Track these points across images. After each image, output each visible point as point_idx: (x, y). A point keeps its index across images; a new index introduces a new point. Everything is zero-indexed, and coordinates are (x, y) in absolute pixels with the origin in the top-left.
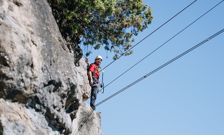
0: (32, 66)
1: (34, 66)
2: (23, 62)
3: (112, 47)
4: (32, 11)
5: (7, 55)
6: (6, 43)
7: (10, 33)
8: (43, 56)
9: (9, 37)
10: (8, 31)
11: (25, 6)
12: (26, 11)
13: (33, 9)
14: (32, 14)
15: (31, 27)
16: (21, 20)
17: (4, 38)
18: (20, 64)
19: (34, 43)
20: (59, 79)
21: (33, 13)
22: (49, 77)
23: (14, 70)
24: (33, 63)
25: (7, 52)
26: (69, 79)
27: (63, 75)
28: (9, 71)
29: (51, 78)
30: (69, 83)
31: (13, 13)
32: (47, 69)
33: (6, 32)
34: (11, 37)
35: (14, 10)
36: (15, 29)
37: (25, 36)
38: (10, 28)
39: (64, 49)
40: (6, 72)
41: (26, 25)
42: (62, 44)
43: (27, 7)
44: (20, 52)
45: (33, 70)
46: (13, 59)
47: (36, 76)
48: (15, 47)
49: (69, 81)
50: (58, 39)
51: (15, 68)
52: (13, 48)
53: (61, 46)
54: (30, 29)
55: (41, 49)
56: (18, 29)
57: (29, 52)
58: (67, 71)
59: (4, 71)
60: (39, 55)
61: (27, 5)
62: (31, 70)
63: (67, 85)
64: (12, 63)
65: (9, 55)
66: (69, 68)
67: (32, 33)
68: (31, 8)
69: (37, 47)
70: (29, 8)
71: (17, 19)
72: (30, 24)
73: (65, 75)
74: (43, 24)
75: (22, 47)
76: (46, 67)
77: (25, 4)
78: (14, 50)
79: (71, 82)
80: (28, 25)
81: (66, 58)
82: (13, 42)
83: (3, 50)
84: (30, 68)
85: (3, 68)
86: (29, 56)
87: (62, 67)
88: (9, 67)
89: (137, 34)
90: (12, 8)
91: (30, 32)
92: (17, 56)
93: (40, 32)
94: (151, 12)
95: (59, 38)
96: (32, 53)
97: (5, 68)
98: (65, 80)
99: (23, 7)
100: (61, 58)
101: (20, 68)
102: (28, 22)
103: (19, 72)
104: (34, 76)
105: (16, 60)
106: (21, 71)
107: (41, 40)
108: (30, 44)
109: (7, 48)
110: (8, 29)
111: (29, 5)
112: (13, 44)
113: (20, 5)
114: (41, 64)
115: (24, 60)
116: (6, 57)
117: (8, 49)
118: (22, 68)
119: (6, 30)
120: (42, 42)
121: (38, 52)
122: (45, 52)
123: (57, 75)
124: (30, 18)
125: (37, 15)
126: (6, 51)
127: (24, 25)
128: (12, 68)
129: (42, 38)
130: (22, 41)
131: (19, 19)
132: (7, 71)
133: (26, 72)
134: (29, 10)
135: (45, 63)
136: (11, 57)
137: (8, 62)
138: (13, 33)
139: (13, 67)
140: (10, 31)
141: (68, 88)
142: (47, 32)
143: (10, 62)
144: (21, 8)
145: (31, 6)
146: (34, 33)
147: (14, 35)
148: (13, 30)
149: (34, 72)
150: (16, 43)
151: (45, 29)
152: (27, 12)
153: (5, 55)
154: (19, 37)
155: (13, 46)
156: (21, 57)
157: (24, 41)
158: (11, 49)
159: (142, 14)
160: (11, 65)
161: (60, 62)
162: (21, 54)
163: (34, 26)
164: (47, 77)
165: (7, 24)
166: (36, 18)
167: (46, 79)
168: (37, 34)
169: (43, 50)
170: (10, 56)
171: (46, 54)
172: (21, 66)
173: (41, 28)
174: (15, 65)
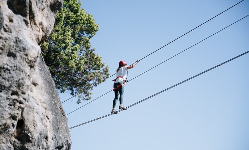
0: (47, 138)
1: (48, 138)
2: (41, 137)
3: (76, 93)
4: (45, 89)
5: (30, 133)
6: (30, 122)
7: (33, 113)
8: (53, 127)
9: (32, 117)
10: (31, 111)
11: (40, 85)
12: (41, 89)
13: (45, 87)
14: (45, 92)
15: (45, 103)
16: (38, 98)
17: (28, 118)
18: (39, 139)
19: (48, 117)
20: (62, 143)
21: (46, 90)
22: (57, 144)
23: (35, 145)
24: (47, 135)
25: (31, 130)
26: (67, 140)
27: (63, 137)
28: (31, 146)
29: (58, 144)
30: (68, 144)
31: (33, 93)
32: (55, 137)
33: (30, 113)
34: (34, 117)
35: (33, 91)
36: (36, 109)
37: (43, 114)
38: (33, 109)
39: (63, 115)
40: (29, 148)
41: (41, 102)
42: (62, 111)
43: (41, 86)
44: (40, 129)
45: (47, 141)
46: (34, 136)
47: (49, 146)
48: (37, 125)
49: (67, 142)
50: (60, 108)
51: (36, 144)
52: (35, 126)
53: (61, 113)
54: (44, 105)
55: (52, 121)
56: (39, 109)
57: (46, 127)
58: (66, 134)
59: (27, 146)
60: (51, 127)
61: (41, 84)
62: (46, 142)
63: (66, 146)
64: (34, 139)
65: (32, 132)
66: (67, 131)
67: (46, 109)
68: (44, 86)
69: (49, 120)
70: (43, 86)
71: (36, 99)
72: (44, 101)
73: (65, 138)
74: (52, 99)
75: (41, 124)
76: (55, 136)
77: (40, 84)
78: (36, 128)
79: (68, 143)
80: (43, 102)
81: (65, 123)
82: (35, 121)
83: (27, 128)
84: (45, 140)
85: (27, 144)
86: (46, 130)
87: (63, 131)
88: (32, 143)
89: (97, 85)
90: (32, 89)
91: (44, 107)
92: (38, 133)
93: (50, 107)
94: (109, 70)
95: (60, 106)
96: (48, 127)
97: (28, 144)
98: (64, 141)
99: (39, 87)
100: (62, 124)
101: (39, 142)
102: (43, 100)
103: (38, 145)
104: (48, 147)
105: (37, 137)
106: (39, 145)
107: (51, 113)
108: (46, 120)
109: (30, 126)
110: (32, 110)
111: (43, 84)
112: (35, 123)
113: (36, 85)
114: (52, 134)
115: (42, 135)
116: (29, 134)
117: (31, 128)
118: (40, 142)
119: (30, 111)
120: (52, 115)
121: (50, 125)
122: (54, 123)
123: (61, 140)
124: (44, 96)
125: (48, 91)
126: (29, 129)
127: (40, 102)
128: (33, 144)
129: (52, 111)
130: (41, 119)
131: (37, 98)
132: (29, 146)
133: (42, 144)
134: (43, 88)
135: (55, 132)
136: (34, 134)
137: (31, 139)
138: (34, 113)
139: (35, 142)
140: (33, 112)
141: (66, 148)
142: (55, 105)
143: (33, 138)
144: (37, 87)
145: (44, 85)
146: (47, 108)
147: (35, 114)
148: (35, 111)
149: (48, 143)
150: (37, 122)
151: (54, 103)
152: (41, 91)
153: (29, 133)
154: (40, 115)
155: (35, 124)
156: (40, 133)
157: (42, 118)
158: (34, 127)
159: (100, 70)
160: (33, 141)
161: (62, 127)
162: (41, 130)
163: (47, 102)
164: (56, 144)
165: (31, 105)
166: (47, 95)
167: (55, 146)
168: (48, 108)
169: (53, 122)
170: (32, 134)
171: (55, 125)
172: (40, 140)
173: (51, 103)
174: (36, 141)
